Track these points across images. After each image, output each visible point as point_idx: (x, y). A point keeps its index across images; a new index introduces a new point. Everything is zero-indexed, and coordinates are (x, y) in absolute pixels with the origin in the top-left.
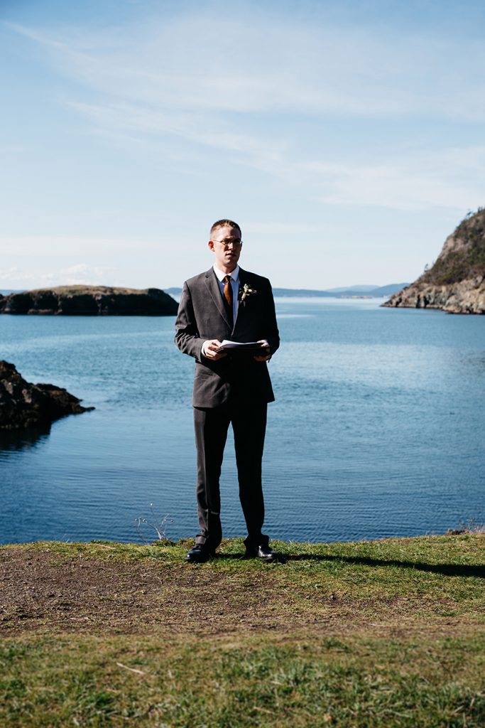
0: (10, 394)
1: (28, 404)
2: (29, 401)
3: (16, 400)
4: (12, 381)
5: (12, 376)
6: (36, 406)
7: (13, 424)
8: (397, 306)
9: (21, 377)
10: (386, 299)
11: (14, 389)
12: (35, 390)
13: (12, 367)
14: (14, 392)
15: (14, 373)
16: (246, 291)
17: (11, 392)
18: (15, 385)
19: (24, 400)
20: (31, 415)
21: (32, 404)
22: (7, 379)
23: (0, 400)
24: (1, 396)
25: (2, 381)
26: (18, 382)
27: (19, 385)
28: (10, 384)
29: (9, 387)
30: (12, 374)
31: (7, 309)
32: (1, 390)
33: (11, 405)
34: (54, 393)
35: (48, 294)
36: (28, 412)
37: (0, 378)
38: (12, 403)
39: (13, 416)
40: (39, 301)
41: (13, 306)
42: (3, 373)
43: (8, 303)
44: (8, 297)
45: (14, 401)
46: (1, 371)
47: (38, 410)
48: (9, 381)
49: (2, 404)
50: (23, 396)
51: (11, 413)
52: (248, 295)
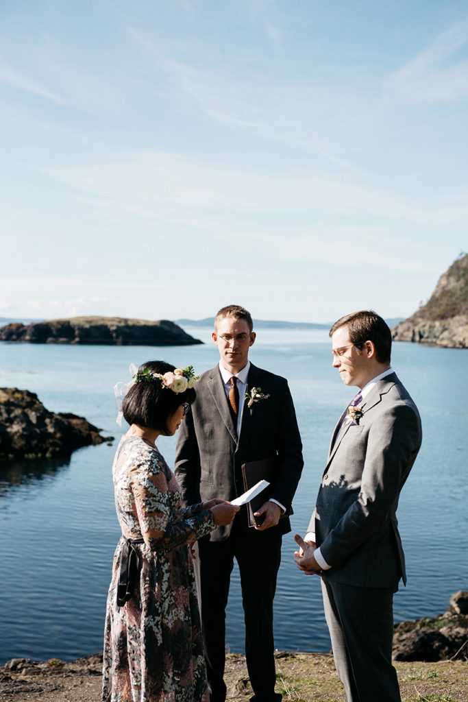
0: (33, 424)
1: (50, 434)
2: (51, 430)
3: (39, 429)
4: (36, 410)
5: (36, 406)
6: (58, 435)
7: (37, 454)
9: (43, 407)
11: (38, 418)
12: (57, 420)
13: (33, 396)
14: (37, 422)
15: (37, 402)
16: (253, 395)
17: (34, 421)
18: (38, 415)
19: (47, 430)
20: (54, 444)
21: (55, 433)
22: (31, 409)
23: (24, 429)
24: (24, 426)
25: (26, 410)
26: (41, 411)
27: (42, 414)
28: (33, 413)
29: (33, 417)
30: (35, 403)
31: (27, 337)
32: (25, 419)
33: (34, 434)
34: (74, 422)
35: (67, 324)
36: (51, 441)
37: (24, 408)
38: (36, 432)
39: (36, 446)
40: (58, 330)
41: (33, 334)
42: (27, 403)
43: (29, 332)
44: (29, 326)
45: (38, 430)
46: (25, 401)
47: (60, 439)
48: (32, 411)
49: (25, 433)
50: (46, 425)
51: (35, 442)
52: (256, 401)
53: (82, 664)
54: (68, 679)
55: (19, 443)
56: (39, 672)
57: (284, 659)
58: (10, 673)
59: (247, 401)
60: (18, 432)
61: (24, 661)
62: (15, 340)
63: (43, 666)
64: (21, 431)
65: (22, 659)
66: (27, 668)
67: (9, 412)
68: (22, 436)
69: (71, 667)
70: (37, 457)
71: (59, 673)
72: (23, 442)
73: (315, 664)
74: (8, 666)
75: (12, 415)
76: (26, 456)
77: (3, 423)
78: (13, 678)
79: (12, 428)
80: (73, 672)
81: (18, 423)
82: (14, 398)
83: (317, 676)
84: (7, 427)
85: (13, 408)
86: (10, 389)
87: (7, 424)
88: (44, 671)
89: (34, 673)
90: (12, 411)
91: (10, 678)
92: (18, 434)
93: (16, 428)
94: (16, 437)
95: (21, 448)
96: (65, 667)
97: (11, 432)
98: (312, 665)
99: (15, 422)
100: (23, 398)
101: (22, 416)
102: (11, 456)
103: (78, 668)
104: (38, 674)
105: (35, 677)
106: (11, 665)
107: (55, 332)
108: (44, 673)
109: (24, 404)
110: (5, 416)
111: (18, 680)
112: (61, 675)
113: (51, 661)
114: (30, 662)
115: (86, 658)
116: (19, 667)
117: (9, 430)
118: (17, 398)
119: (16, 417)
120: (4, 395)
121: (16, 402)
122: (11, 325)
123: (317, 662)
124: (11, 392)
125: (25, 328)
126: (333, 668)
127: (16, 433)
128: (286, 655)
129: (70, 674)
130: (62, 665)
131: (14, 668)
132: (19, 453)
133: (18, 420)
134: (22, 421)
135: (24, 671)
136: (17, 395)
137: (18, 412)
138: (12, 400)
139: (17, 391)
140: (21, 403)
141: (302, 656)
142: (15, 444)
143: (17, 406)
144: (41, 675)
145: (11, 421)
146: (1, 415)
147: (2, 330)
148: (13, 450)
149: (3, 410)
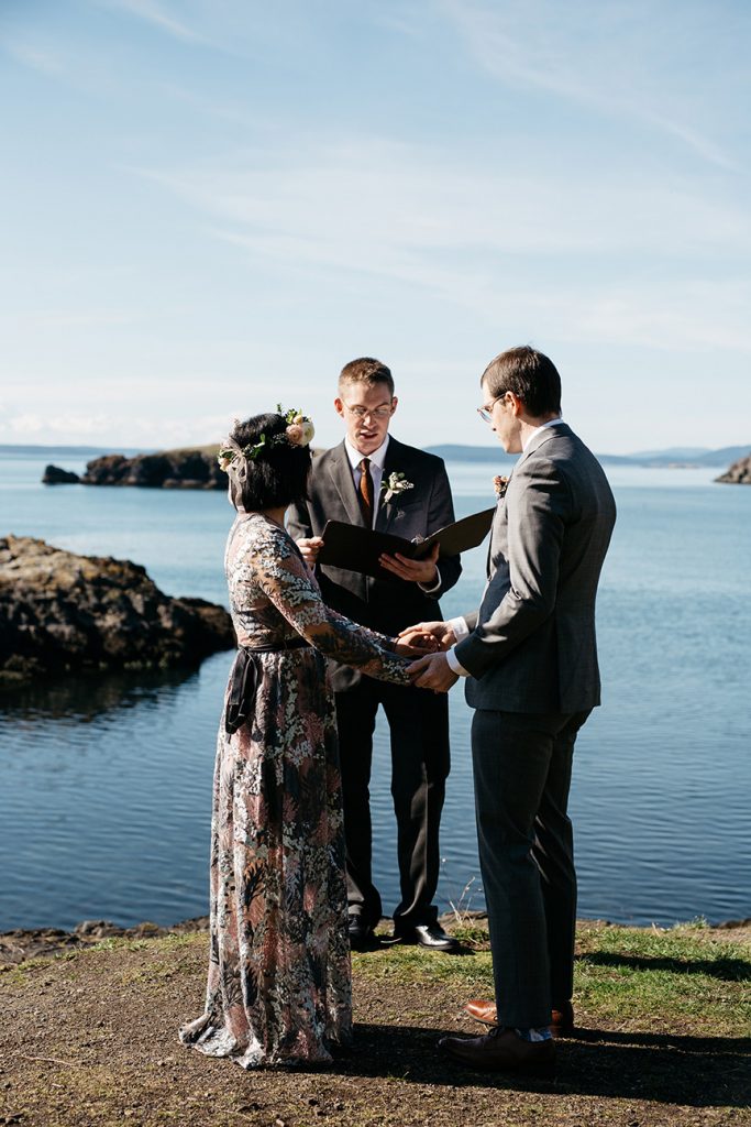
0: (138, 615)
1: (165, 629)
2: (167, 623)
3: (148, 621)
4: (144, 592)
5: (143, 585)
6: (179, 632)
7: (144, 662)
8: (740, 481)
9: (155, 587)
10: (723, 471)
11: (146, 605)
12: (176, 607)
13: (140, 570)
14: (145, 611)
15: (145, 579)
16: (392, 484)
17: (140, 609)
18: (147, 599)
19: (160, 623)
20: (172, 647)
21: (173, 629)
22: (135, 590)
23: (123, 622)
24: (123, 616)
25: (127, 592)
26: (151, 594)
27: (153, 599)
28: (139, 597)
29: (138, 602)
30: (142, 581)
31: (132, 479)
32: (126, 605)
33: (141, 629)
34: (205, 612)
35: (195, 457)
36: (167, 641)
37: (124, 588)
38: (142, 627)
39: (144, 648)
40: (181, 467)
41: (141, 474)
42: (129, 580)
43: (134, 470)
44: (134, 460)
45: (146, 625)
46: (124, 578)
47: (181, 639)
48: (137, 593)
49: (126, 628)
50: (158, 616)
51: (141, 643)
52: (397, 492)
55: (115, 645)
59: (384, 492)
60: (114, 626)
62: (112, 484)
64: (119, 625)
65: (100, 922)
67: (99, 594)
68: (120, 633)
70: (144, 668)
72: (122, 644)
75: (105, 600)
76: (127, 665)
77: (90, 612)
79: (104, 620)
81: (114, 613)
82: (107, 571)
84: (94, 618)
85: (105, 588)
86: (102, 559)
87: (97, 614)
88: (130, 932)
90: (105, 593)
92: (114, 630)
93: (111, 620)
94: (110, 635)
95: (119, 653)
97: (102, 627)
99: (110, 611)
100: (122, 573)
101: (120, 602)
102: (102, 665)
107: (176, 470)
109: (123, 582)
110: (93, 600)
112: (153, 937)
113: (142, 925)
115: (194, 920)
116: (94, 930)
117: (99, 623)
118: (113, 573)
119: (110, 603)
120: (92, 567)
121: (111, 579)
122: (104, 458)
124: (102, 563)
125: (128, 464)
127: (111, 628)
132: (116, 661)
133: (114, 607)
134: (121, 610)
135: (100, 932)
136: (112, 568)
137: (114, 594)
138: (104, 575)
139: (112, 561)
140: (119, 581)
142: (109, 645)
143: (112, 585)
145: (102, 609)
146: (87, 598)
147: (90, 467)
148: (106, 656)
149: (90, 592)
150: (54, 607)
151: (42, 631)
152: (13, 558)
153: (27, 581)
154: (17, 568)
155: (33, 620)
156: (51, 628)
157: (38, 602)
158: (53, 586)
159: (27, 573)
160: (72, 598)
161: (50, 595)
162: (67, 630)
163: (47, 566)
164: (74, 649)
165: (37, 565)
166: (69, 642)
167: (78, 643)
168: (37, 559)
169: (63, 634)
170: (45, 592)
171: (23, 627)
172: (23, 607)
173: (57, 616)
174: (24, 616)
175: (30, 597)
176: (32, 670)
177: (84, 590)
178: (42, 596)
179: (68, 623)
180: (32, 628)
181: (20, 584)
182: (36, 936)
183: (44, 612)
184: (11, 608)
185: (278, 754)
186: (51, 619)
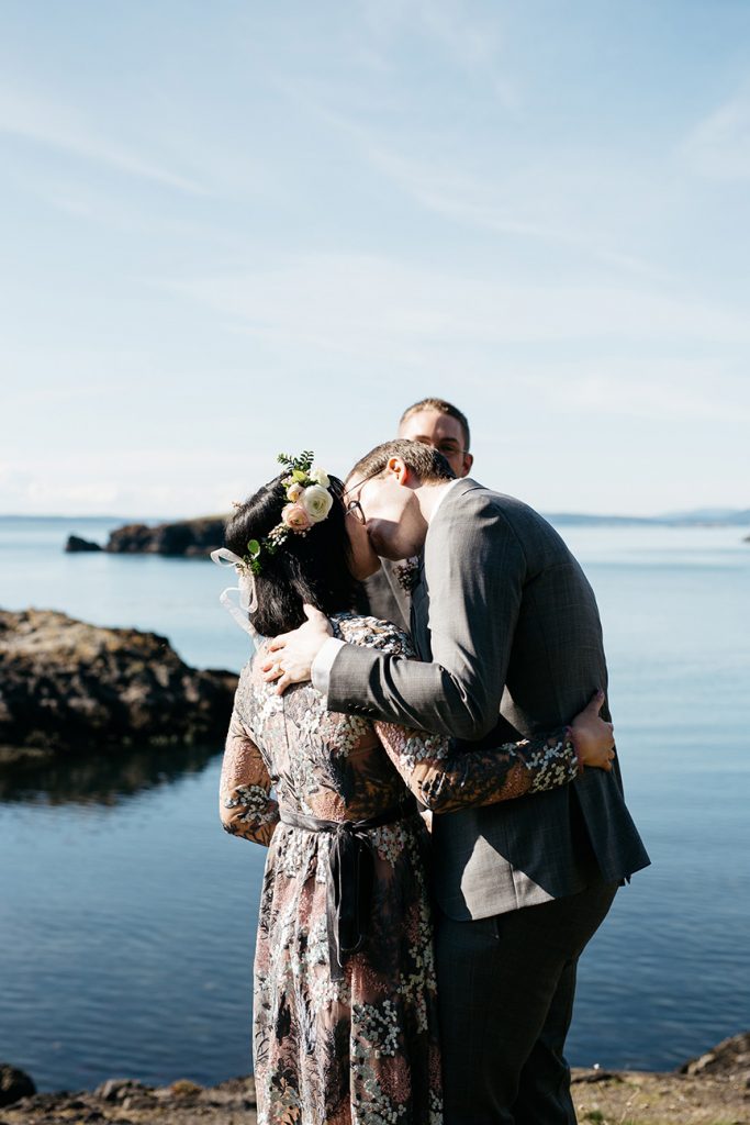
0: (163, 687)
1: (191, 703)
2: (192, 696)
3: (172, 694)
4: (169, 664)
5: (166, 657)
6: (205, 705)
7: (169, 736)
9: (179, 659)
11: (170, 677)
12: (202, 680)
13: (162, 642)
14: (169, 683)
15: (169, 651)
17: (164, 682)
18: (171, 671)
19: (186, 697)
20: (198, 721)
21: (199, 702)
22: (158, 661)
23: (148, 696)
24: (147, 690)
25: (151, 664)
26: (176, 666)
27: (177, 670)
28: (163, 669)
29: (162, 673)
30: (165, 653)
31: (155, 546)
32: (149, 677)
33: (165, 703)
35: (218, 525)
36: (192, 715)
37: (148, 660)
38: (167, 699)
39: (169, 723)
41: (164, 541)
42: (152, 652)
43: (156, 538)
44: (157, 530)
45: (170, 697)
46: (148, 649)
47: (208, 711)
48: (161, 665)
49: (150, 702)
50: (182, 689)
51: (165, 718)
53: (234, 1090)
54: (206, 1118)
55: (140, 719)
56: (153, 1104)
57: (602, 1083)
58: (101, 1107)
60: (138, 700)
61: (129, 1085)
62: (134, 552)
63: (162, 1094)
64: (143, 699)
65: (125, 1081)
66: (132, 1096)
67: (122, 667)
68: (144, 708)
69: (214, 1095)
70: (170, 743)
71: (190, 1106)
72: (146, 718)
73: (662, 1094)
74: (101, 1093)
75: (128, 673)
76: (153, 740)
77: (113, 685)
78: (107, 1114)
79: (128, 693)
80: (216, 1105)
81: (138, 686)
82: (130, 643)
83: (665, 1116)
84: (119, 693)
85: (128, 660)
86: (125, 631)
87: (120, 687)
88: (164, 1103)
89: (144, 1107)
90: (128, 665)
91: (101, 1115)
92: (138, 704)
93: (134, 694)
94: (135, 709)
95: (144, 727)
96: (204, 1096)
97: (126, 700)
98: (656, 1095)
99: (134, 684)
100: (145, 645)
101: (144, 674)
102: (127, 741)
103: (225, 1097)
104: (152, 1107)
105: (147, 1114)
106: (107, 1090)
107: (199, 538)
108: (164, 1106)
109: (147, 653)
110: (116, 673)
111: (115, 1119)
112: (193, 1110)
113: (177, 1085)
114: (140, 1087)
116: (121, 1094)
117: (123, 697)
118: (135, 645)
119: (134, 676)
120: (115, 639)
121: (134, 651)
122: (126, 528)
123: (664, 1089)
124: (125, 634)
125: (151, 532)
126: (695, 1100)
127: (133, 703)
128: (606, 1077)
129: (210, 1108)
130: (197, 1092)
131: (113, 1099)
132: (142, 736)
133: (138, 679)
134: (145, 683)
135: (127, 1103)
136: (136, 640)
137: (137, 667)
138: (128, 647)
139: (134, 633)
140: (143, 653)
141: (636, 1079)
142: (134, 720)
143: (136, 657)
144: (158, 1110)
145: (125, 682)
146: (109, 671)
147: (113, 536)
148: (130, 731)
149: (113, 663)
150: (76, 682)
151: (63, 705)
152: (34, 630)
153: (48, 654)
154: (37, 641)
155: (54, 694)
156: (74, 702)
157: (59, 676)
158: (74, 658)
159: (49, 646)
160: (94, 671)
161: (72, 668)
162: (89, 704)
163: (69, 638)
164: (96, 723)
165: (58, 637)
166: (93, 717)
167: (101, 718)
168: (58, 632)
169: (84, 709)
170: (65, 665)
171: (44, 702)
172: (44, 681)
173: (81, 689)
174: (45, 691)
175: (51, 672)
176: (53, 747)
177: (106, 663)
178: (62, 670)
179: (92, 695)
180: (53, 703)
181: (41, 658)
182: (48, 1110)
183: (65, 685)
184: (32, 683)
185: (416, 985)
186: (73, 693)
